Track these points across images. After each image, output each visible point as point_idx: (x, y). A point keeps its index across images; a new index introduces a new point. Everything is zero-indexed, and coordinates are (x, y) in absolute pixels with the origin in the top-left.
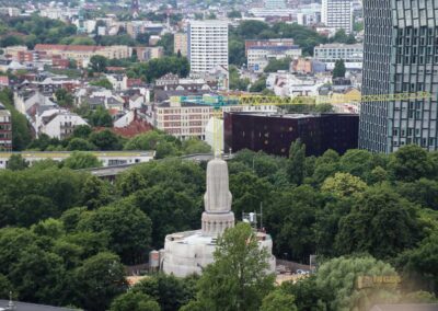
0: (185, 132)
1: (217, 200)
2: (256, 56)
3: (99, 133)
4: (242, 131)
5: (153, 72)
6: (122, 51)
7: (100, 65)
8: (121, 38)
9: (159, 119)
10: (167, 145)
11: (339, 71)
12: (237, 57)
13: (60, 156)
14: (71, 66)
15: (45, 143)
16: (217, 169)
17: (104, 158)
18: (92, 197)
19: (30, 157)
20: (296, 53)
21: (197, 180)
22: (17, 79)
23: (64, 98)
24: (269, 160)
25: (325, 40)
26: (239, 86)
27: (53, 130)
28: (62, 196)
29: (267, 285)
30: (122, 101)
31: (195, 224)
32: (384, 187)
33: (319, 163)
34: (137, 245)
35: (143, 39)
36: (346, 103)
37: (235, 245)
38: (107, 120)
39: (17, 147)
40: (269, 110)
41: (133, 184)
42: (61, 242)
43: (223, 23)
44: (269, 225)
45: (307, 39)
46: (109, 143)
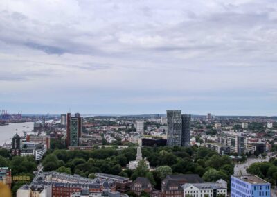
0: (135, 142)
1: (139, 155)
2: (149, 128)
3: (119, 142)
4: (145, 142)
5: (129, 131)
6: (124, 127)
7: (120, 129)
8: (124, 125)
9: (130, 140)
10: (131, 145)
11: (164, 131)
12: (145, 128)
13: (111, 146)
14: (115, 130)
15: (109, 144)
16: (139, 149)
17: (119, 147)
18: (116, 154)
19: (106, 146)
20: (156, 128)
21: (135, 151)
22: (105, 132)
23: (113, 136)
24: (150, 148)
25: (161, 125)
26: (145, 134)
27: (110, 141)
28: (111, 153)
29: (148, 171)
30: (123, 136)
31: (135, 159)
32: (171, 153)
33: (159, 148)
34: (124, 163)
35: (128, 125)
36: (165, 137)
37: (142, 163)
38: (120, 140)
39: (103, 144)
40: (150, 138)
41: (124, 151)
42: (110, 162)
43: (143, 122)
44: (149, 160)
45: (158, 125)
46: (120, 144)
